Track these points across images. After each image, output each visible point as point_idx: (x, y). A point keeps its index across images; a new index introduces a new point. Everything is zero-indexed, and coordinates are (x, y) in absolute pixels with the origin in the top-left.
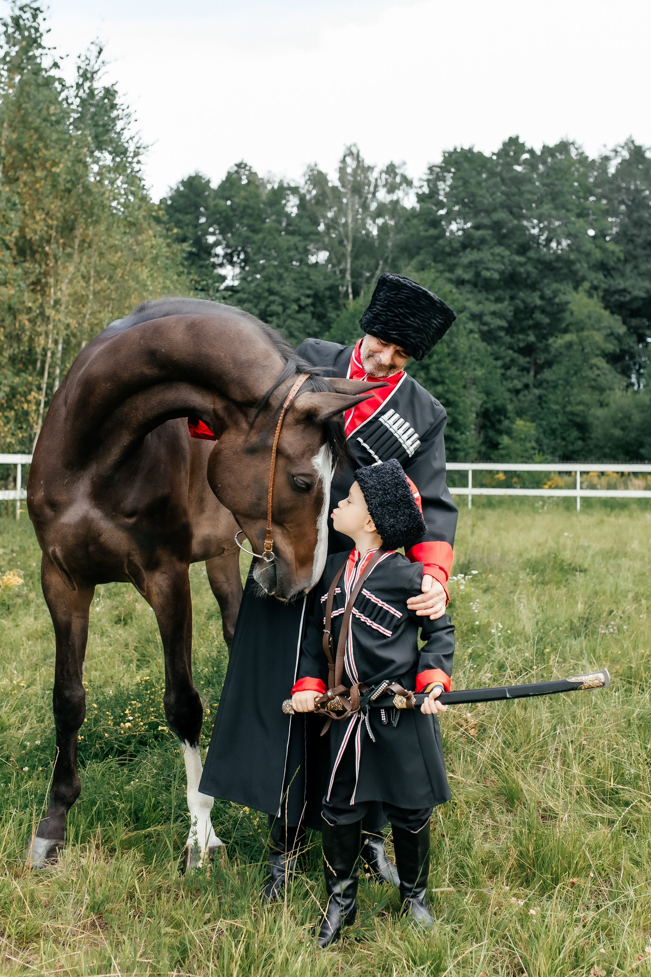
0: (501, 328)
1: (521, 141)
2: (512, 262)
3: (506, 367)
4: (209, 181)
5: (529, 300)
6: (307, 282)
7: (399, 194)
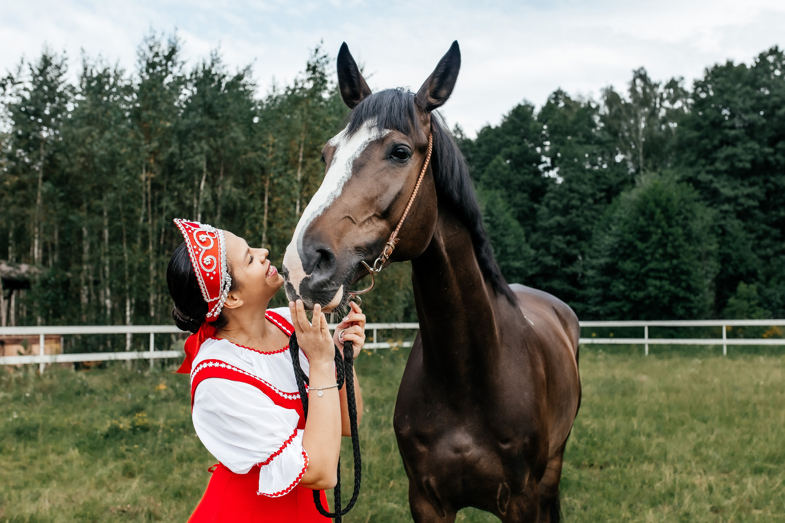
0: (755, 208)
1: (780, 50)
2: (762, 154)
3: (760, 238)
4: (533, 108)
5: (779, 183)
6: (603, 180)
7: (678, 104)
